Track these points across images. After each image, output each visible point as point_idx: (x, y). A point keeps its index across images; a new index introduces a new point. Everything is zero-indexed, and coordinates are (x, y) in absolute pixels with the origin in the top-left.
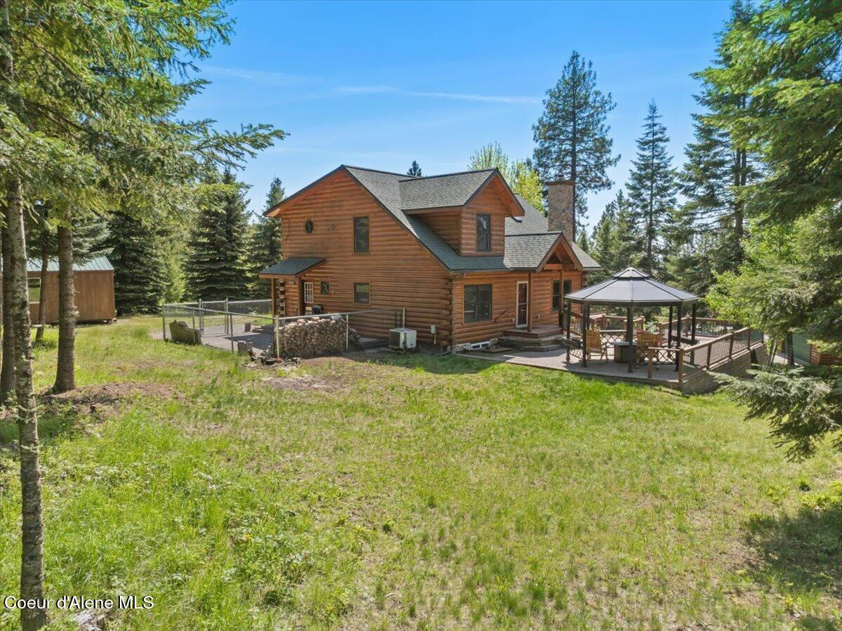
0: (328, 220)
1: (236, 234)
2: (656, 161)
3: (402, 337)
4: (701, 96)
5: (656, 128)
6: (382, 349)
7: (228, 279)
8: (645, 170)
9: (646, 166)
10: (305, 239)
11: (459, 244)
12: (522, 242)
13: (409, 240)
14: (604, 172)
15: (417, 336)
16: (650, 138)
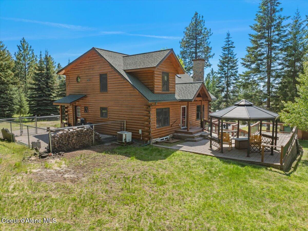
0: (87, 76)
1: (50, 84)
2: (229, 56)
3: (124, 136)
4: (253, 26)
5: (230, 42)
6: (114, 142)
7: (47, 105)
8: (225, 59)
9: (226, 58)
10: (76, 86)
11: (153, 88)
12: (183, 87)
13: (127, 85)
14: (208, 60)
15: (132, 135)
16: (227, 46)
